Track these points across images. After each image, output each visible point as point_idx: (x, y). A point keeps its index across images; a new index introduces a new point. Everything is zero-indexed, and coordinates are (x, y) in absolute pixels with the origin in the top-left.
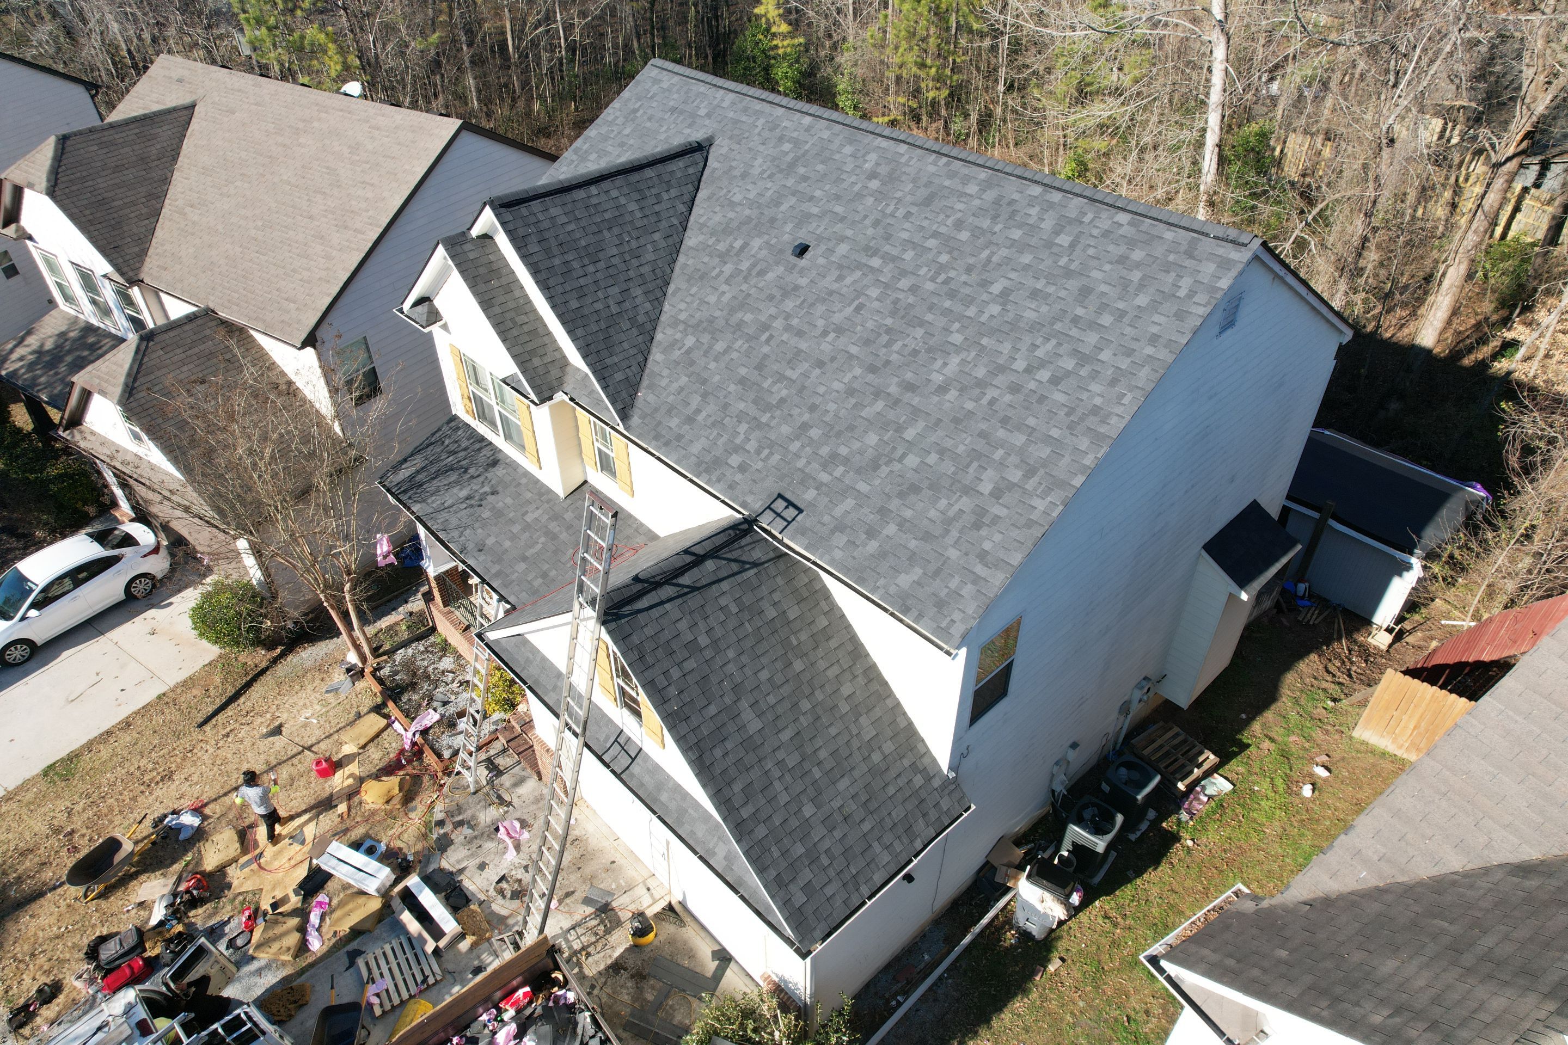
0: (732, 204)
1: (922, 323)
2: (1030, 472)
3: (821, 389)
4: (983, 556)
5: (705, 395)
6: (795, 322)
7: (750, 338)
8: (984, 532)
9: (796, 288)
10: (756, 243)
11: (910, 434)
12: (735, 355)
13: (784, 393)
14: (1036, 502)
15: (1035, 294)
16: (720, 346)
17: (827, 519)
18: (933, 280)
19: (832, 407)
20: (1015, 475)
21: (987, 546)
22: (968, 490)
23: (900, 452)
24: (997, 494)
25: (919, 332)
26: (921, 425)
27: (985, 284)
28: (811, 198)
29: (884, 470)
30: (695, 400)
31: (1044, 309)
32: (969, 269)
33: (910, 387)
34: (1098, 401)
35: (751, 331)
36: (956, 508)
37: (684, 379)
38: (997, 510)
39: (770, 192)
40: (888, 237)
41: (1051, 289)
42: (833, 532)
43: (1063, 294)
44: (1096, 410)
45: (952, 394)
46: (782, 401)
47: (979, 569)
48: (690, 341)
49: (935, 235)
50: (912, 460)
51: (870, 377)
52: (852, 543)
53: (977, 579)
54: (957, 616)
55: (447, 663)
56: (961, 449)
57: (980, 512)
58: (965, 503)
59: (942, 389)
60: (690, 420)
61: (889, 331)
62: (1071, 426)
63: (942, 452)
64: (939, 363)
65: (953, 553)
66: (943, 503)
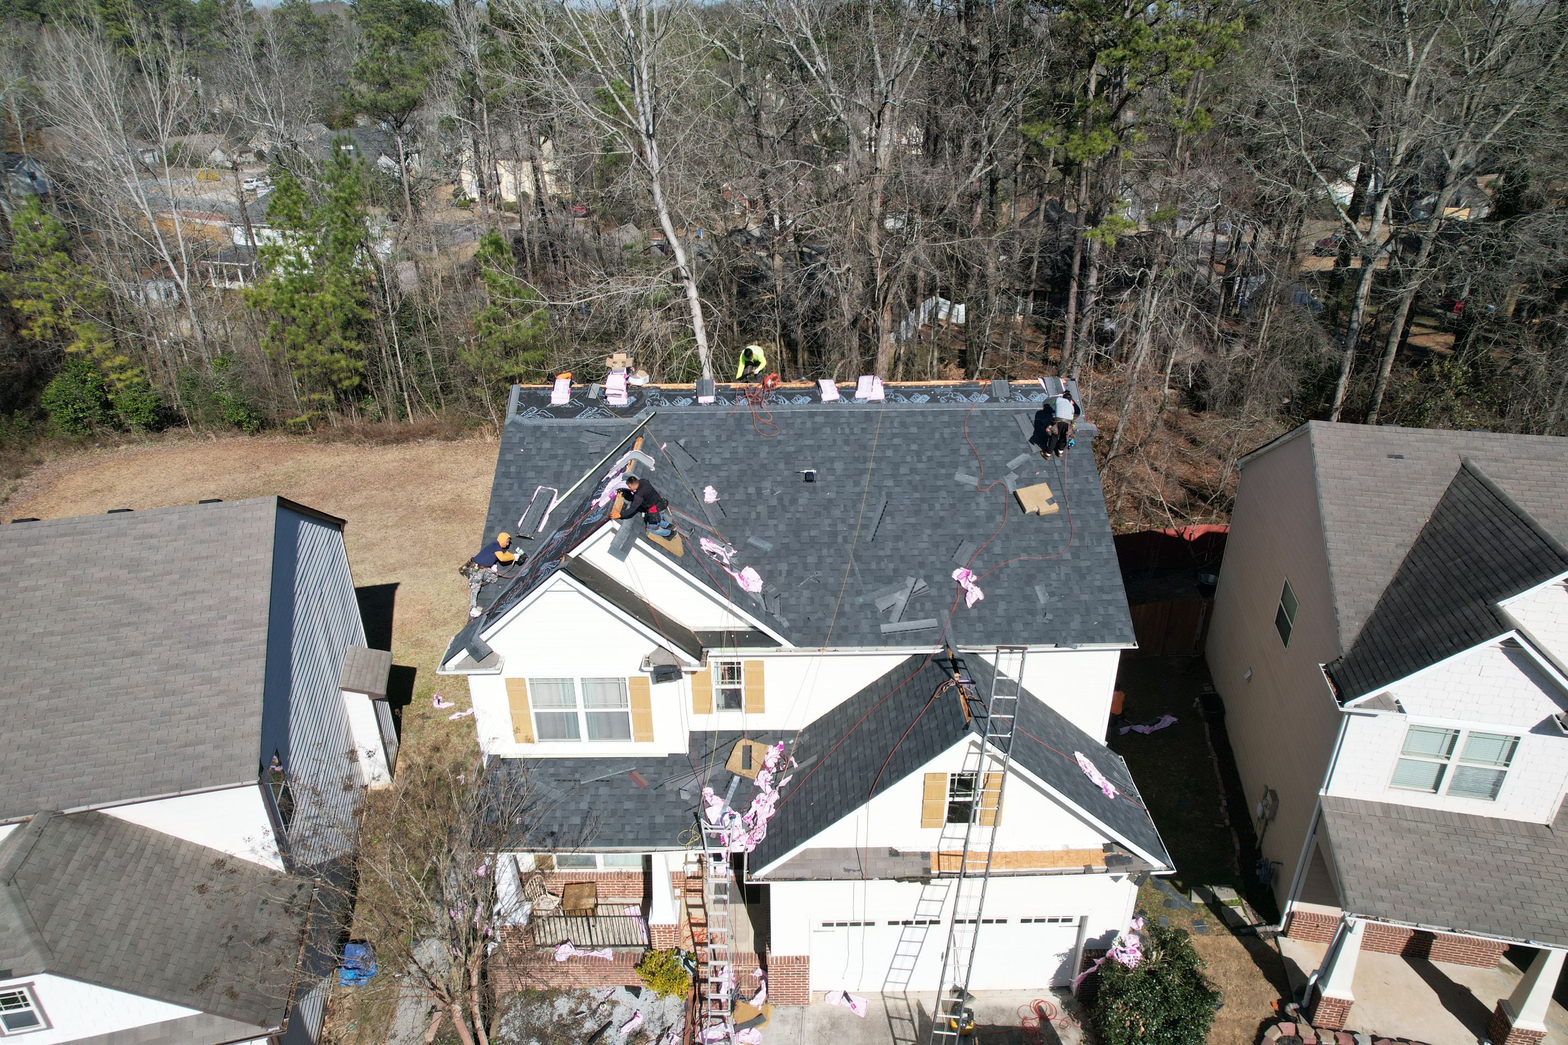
0: (716, 467)
1: (939, 488)
2: (1081, 537)
3: (916, 552)
4: (1101, 589)
5: (835, 594)
6: (852, 521)
7: (829, 546)
8: (1089, 578)
9: (830, 501)
10: (767, 485)
11: (997, 550)
12: (830, 560)
13: (891, 566)
14: (1099, 549)
15: (990, 447)
16: (811, 560)
17: (997, 620)
18: (920, 461)
19: (933, 558)
20: (1076, 542)
21: (1098, 583)
22: (1059, 562)
23: (1002, 564)
24: (1076, 555)
25: (943, 494)
26: (999, 543)
27: (955, 452)
28: (780, 442)
29: (1004, 577)
30: (831, 600)
31: (1002, 452)
32: (937, 447)
33: (970, 525)
34: (1077, 486)
35: (826, 539)
36: (1062, 575)
37: (806, 594)
38: (1084, 564)
39: (740, 449)
40: (864, 447)
41: (995, 441)
42: (1009, 624)
43: (1004, 440)
44: (1081, 492)
45: (999, 518)
46: (896, 571)
47: (1105, 597)
48: (784, 567)
49: (894, 436)
50: (1013, 563)
51: (940, 531)
52: (1026, 624)
53: (1110, 603)
54: (1119, 625)
55: (563, 1005)
56: (1033, 544)
57: (1077, 569)
58: (1064, 570)
59: (990, 518)
60: (841, 614)
61: (923, 500)
62: (1078, 505)
63: (1025, 550)
64: (973, 506)
65: (1085, 597)
66: (1054, 576)
